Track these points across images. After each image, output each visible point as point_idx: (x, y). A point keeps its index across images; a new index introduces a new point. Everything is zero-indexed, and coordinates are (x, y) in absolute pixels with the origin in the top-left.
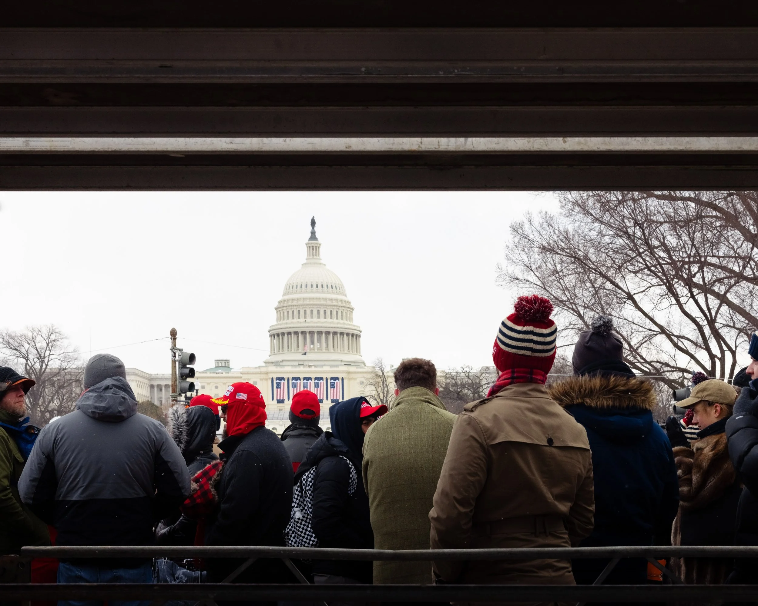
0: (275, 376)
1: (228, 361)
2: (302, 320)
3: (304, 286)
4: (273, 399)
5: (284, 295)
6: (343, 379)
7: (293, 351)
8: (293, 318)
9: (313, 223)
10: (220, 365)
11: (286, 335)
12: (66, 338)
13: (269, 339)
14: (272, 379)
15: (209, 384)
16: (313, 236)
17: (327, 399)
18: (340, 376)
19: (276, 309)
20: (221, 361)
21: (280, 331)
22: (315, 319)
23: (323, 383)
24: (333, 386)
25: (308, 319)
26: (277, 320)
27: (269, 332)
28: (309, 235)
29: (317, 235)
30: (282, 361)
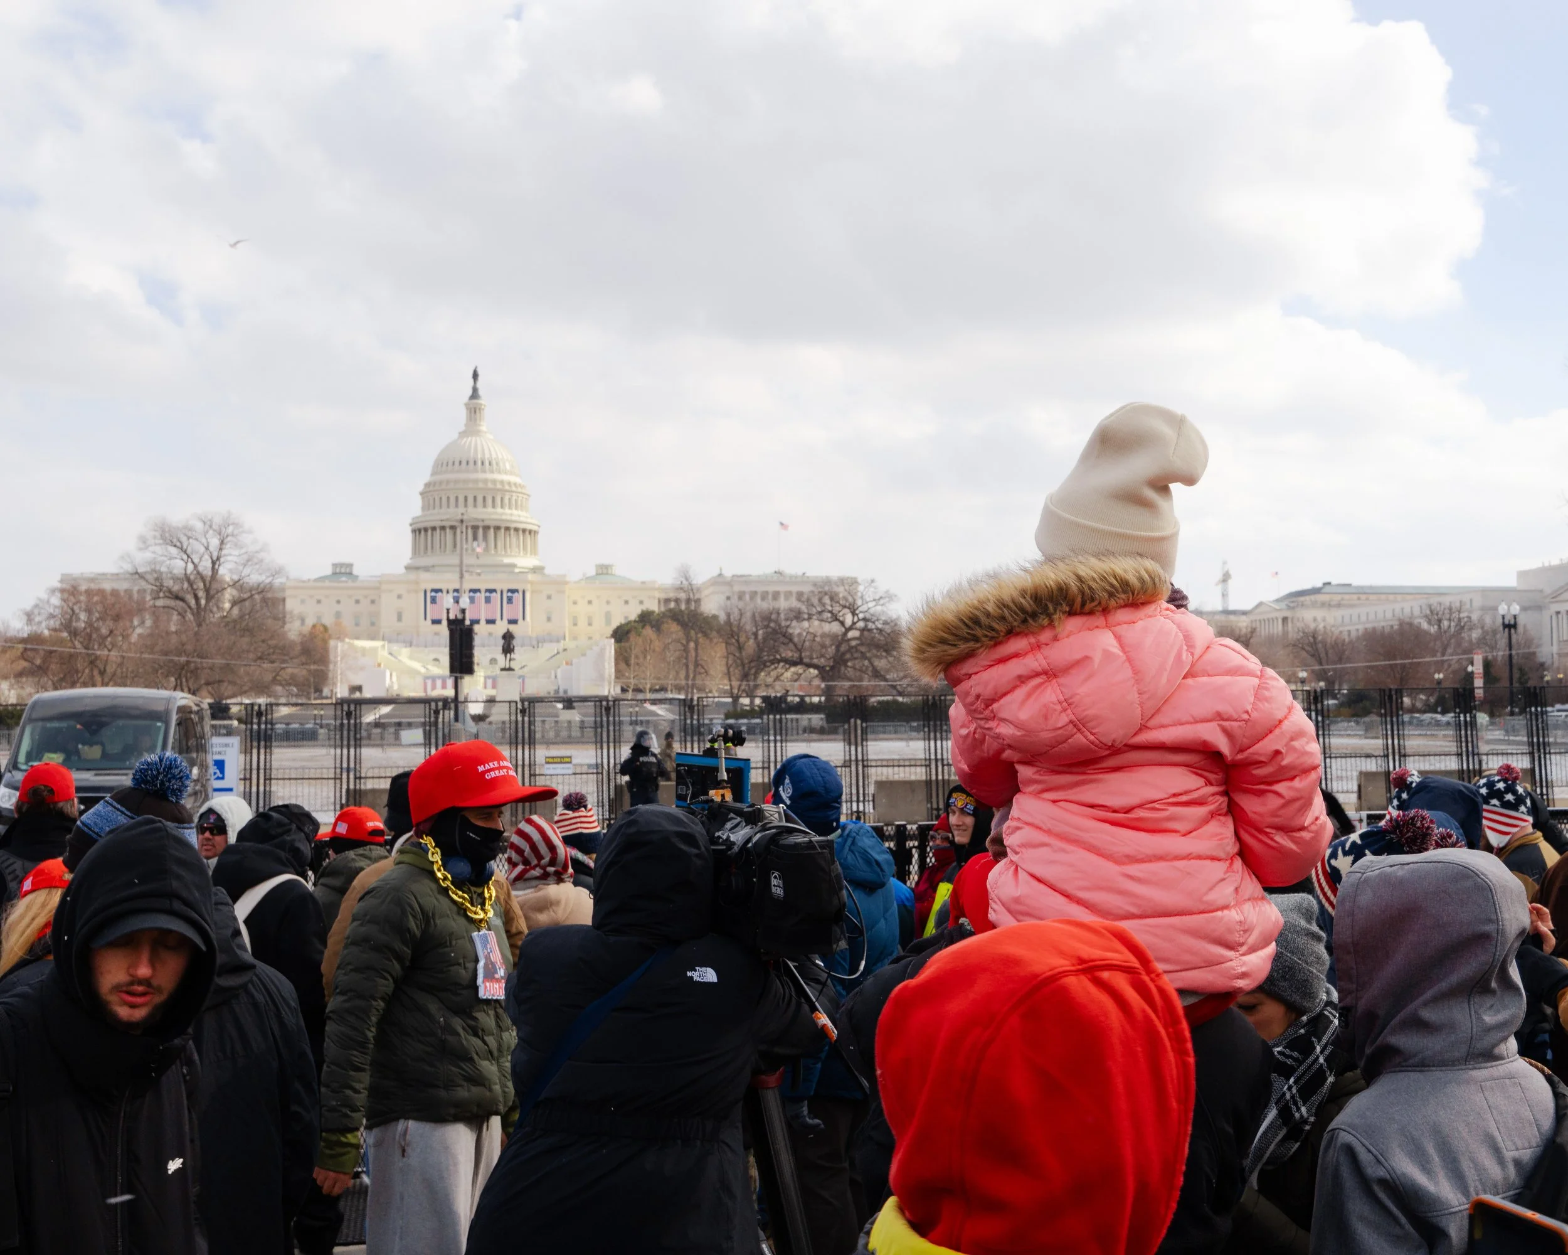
0: (429, 587)
1: (350, 566)
2: (461, 509)
3: (464, 463)
4: (425, 619)
5: (433, 474)
6: (524, 592)
7: (448, 552)
8: (448, 507)
9: (475, 376)
10: (338, 571)
11: (438, 530)
12: (250, 532)
13: (409, 536)
14: (425, 592)
15: (327, 597)
16: (475, 394)
17: (502, 619)
18: (520, 588)
19: (422, 494)
20: (342, 565)
21: (429, 525)
22: (480, 509)
23: (496, 597)
24: (510, 600)
25: (470, 509)
26: (423, 508)
27: (411, 525)
28: (470, 392)
29: (481, 392)
30: (433, 566)
